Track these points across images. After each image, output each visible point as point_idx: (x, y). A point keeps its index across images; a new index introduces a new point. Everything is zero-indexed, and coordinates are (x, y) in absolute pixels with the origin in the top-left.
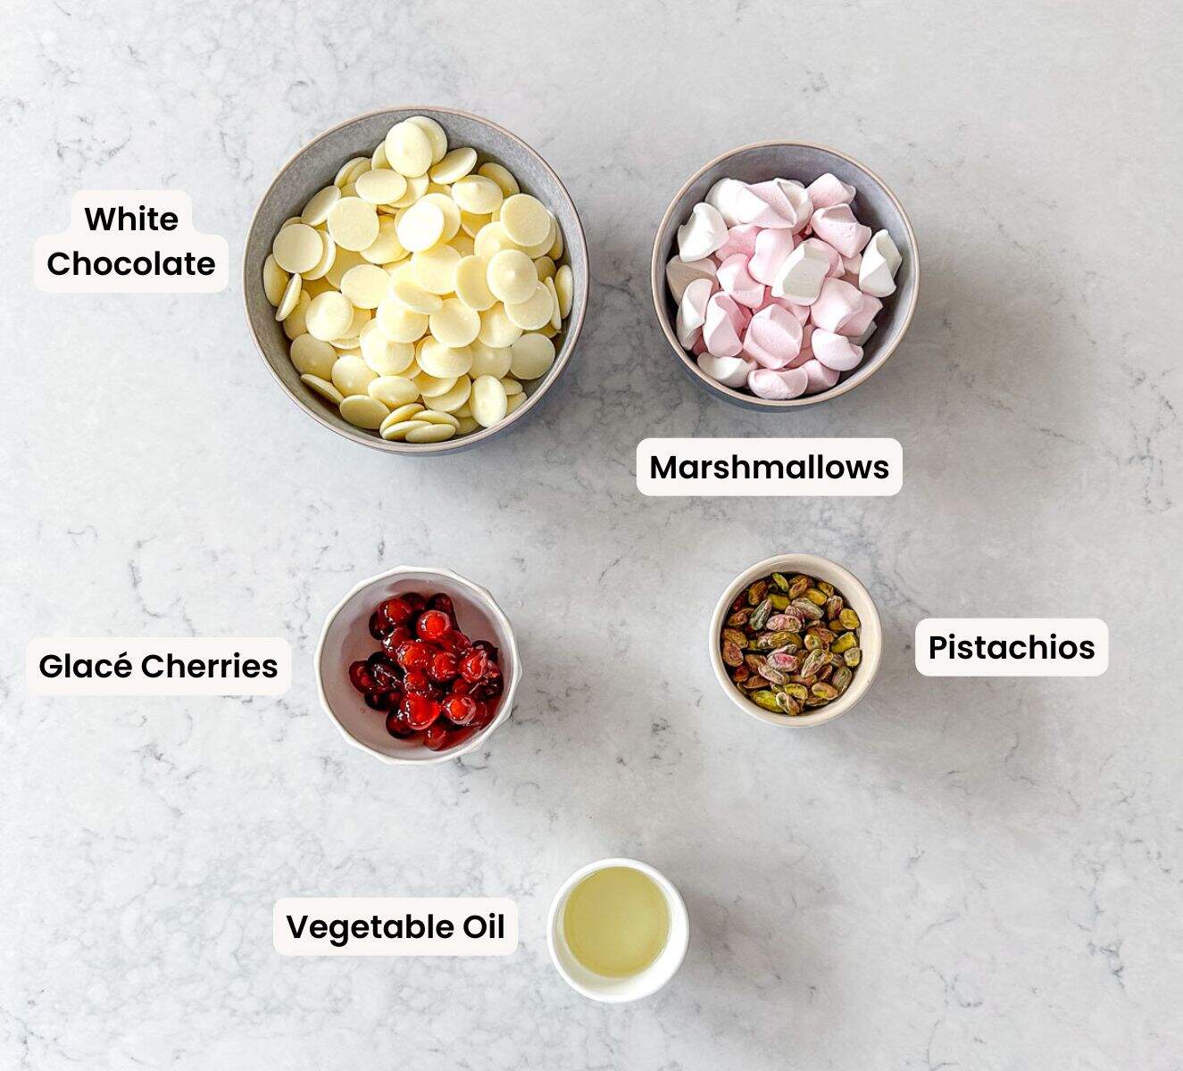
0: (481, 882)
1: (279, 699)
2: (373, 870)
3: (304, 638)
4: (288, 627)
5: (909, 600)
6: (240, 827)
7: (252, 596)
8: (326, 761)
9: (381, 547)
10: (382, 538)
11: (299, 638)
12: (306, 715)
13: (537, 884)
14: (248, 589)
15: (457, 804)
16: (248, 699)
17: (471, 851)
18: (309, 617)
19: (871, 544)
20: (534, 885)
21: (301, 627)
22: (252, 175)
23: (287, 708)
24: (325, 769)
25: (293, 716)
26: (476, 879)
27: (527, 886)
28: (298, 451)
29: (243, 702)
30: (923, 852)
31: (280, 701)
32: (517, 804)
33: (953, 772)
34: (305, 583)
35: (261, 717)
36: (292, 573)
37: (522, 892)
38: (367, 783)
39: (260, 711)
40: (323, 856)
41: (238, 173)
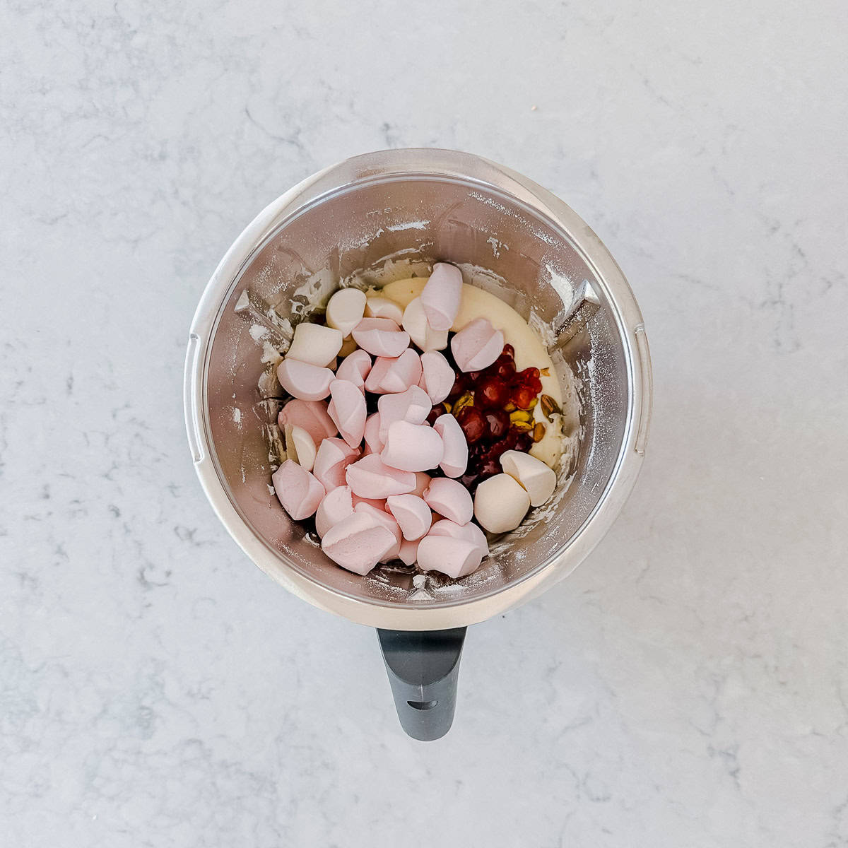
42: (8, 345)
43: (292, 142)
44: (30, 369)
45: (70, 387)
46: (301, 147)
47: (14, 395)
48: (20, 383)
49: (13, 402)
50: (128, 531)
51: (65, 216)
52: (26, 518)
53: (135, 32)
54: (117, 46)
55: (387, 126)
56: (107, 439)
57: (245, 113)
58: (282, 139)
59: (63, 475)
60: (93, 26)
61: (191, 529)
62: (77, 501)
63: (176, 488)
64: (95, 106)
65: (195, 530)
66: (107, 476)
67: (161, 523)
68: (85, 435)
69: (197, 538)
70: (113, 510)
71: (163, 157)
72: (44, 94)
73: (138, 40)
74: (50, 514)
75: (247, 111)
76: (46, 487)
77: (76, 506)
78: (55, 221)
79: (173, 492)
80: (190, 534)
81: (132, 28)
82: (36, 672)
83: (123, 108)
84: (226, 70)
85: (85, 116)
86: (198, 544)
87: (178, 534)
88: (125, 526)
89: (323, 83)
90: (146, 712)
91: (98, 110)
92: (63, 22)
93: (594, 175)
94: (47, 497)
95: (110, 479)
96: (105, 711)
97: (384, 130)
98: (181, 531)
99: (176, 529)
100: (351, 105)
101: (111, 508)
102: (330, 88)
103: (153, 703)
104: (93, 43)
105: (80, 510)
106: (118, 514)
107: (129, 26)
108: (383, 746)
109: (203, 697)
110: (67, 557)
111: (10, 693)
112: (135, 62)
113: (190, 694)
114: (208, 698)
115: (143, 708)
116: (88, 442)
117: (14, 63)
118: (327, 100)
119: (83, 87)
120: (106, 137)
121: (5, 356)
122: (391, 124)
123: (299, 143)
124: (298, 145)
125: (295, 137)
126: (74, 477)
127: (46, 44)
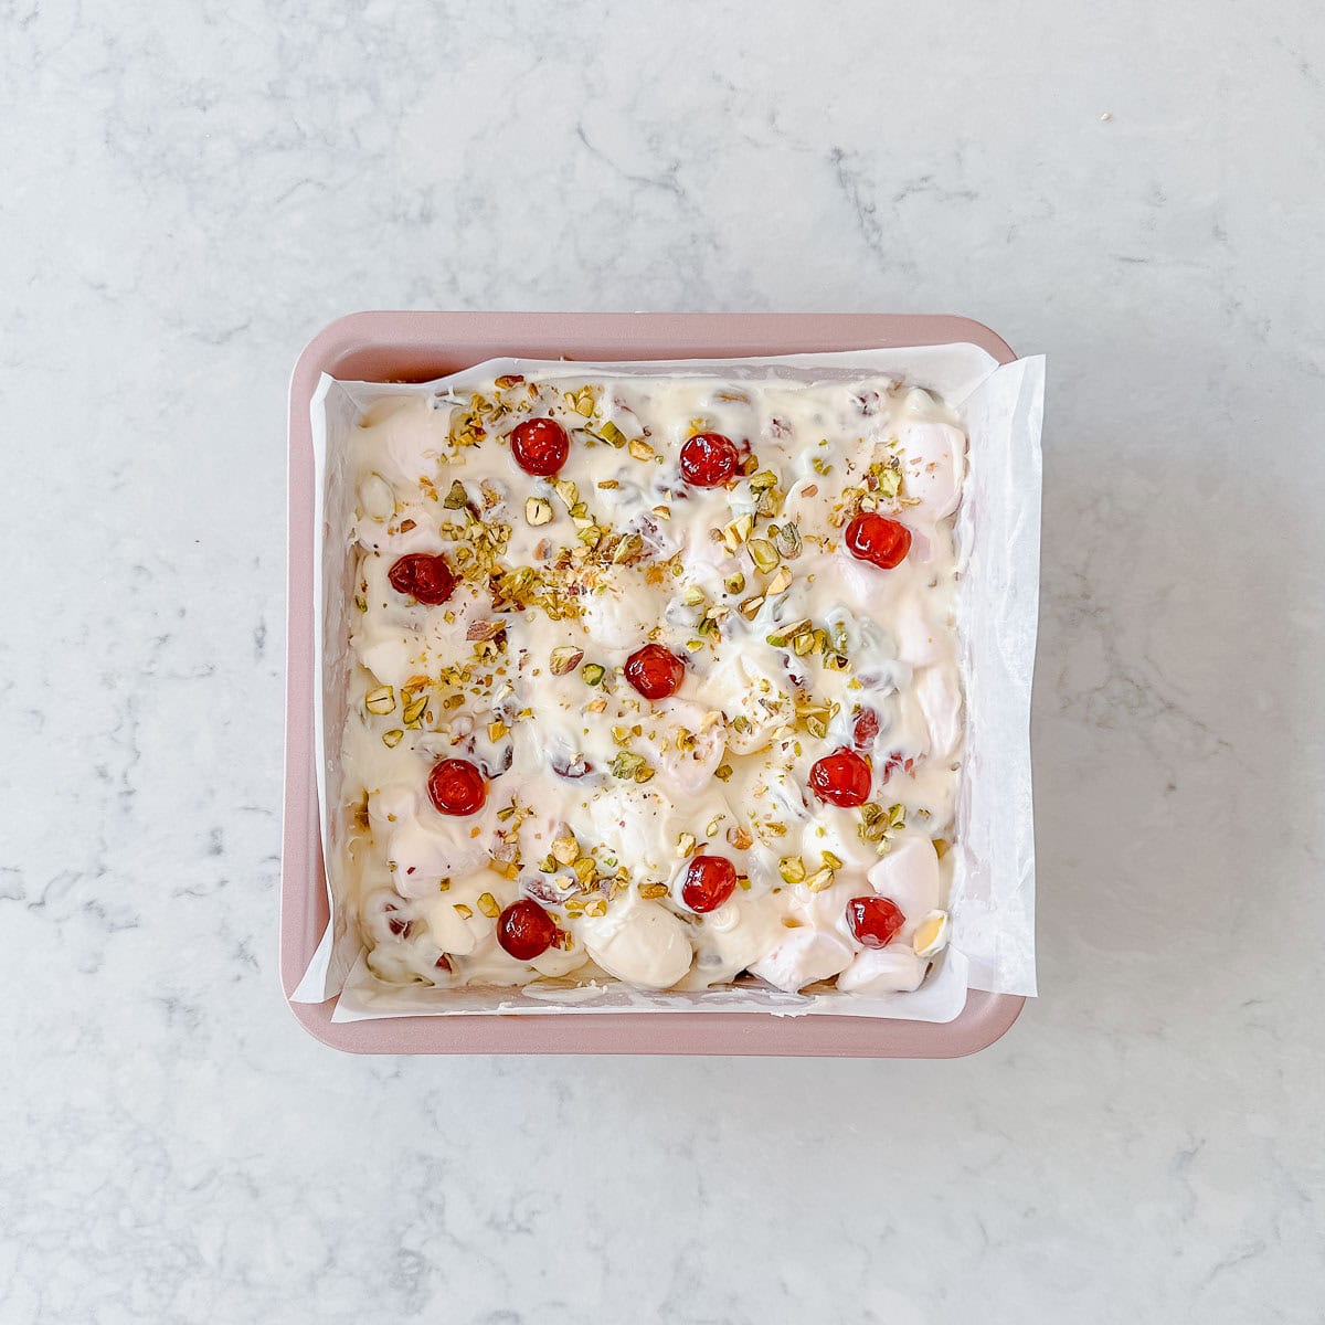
0: (441, 1211)
1: (88, 900)
2: (255, 1193)
3: (130, 793)
4: (102, 774)
5: (1170, 707)
6: (30, 1120)
7: (42, 721)
8: (171, 1005)
9: (260, 634)
10: (262, 618)
11: (121, 794)
12: (136, 926)
13: (538, 1212)
14: (34, 712)
15: (397, 1075)
16: (39, 901)
17: (423, 1158)
18: (139, 756)
19: (1101, 609)
20: (533, 1213)
21: (125, 776)
22: (36, 14)
23: (103, 916)
24: (170, 1019)
25: (112, 928)
26: (431, 1205)
27: (521, 1216)
28: (116, 474)
29: (32, 905)
30: (1203, 1141)
31: (91, 903)
32: (501, 1074)
33: (1251, 1002)
34: (129, 701)
35: (60, 932)
36: (108, 682)
37: (512, 1227)
38: (242, 1043)
39: (58, 921)
40: (169, 1169)
41: (13, 12)
42: (140, 568)
43: (666, 186)
44: (183, 612)
45: (260, 643)
46: (681, 194)
47: (152, 662)
48: (164, 639)
49: (151, 673)
51: (245, 327)
52: (177, 894)
54: (340, 21)
55: (839, 155)
57: (577, 135)
58: (645, 182)
59: (246, 809)
64: (298, 128)
71: (426, 217)
72: (205, 109)
73: (377, 10)
74: (223, 883)
75: (580, 132)
76: (214, 834)
78: (226, 337)
82: (195, 1189)
83: (352, 130)
84: (540, 59)
85: (281, 147)
89: (717, 78)
90: (410, 1260)
91: (304, 135)
93: (1218, 233)
94: (218, 850)
96: (331, 1262)
97: (832, 160)
100: (772, 118)
102: (732, 88)
103: (424, 1243)
104: (293, 17)
108: (868, 1314)
109: (519, 1229)
110: (256, 964)
111: (147, 1232)
112: (371, 48)
113: (494, 1224)
114: (528, 1231)
115: (404, 1253)
117: (147, 54)
118: (727, 110)
119: (276, 95)
120: (319, 184)
121: (134, 590)
122: (846, 149)
123: (677, 188)
124: (677, 191)
125: (671, 177)
126: (269, 813)
127: (208, 21)
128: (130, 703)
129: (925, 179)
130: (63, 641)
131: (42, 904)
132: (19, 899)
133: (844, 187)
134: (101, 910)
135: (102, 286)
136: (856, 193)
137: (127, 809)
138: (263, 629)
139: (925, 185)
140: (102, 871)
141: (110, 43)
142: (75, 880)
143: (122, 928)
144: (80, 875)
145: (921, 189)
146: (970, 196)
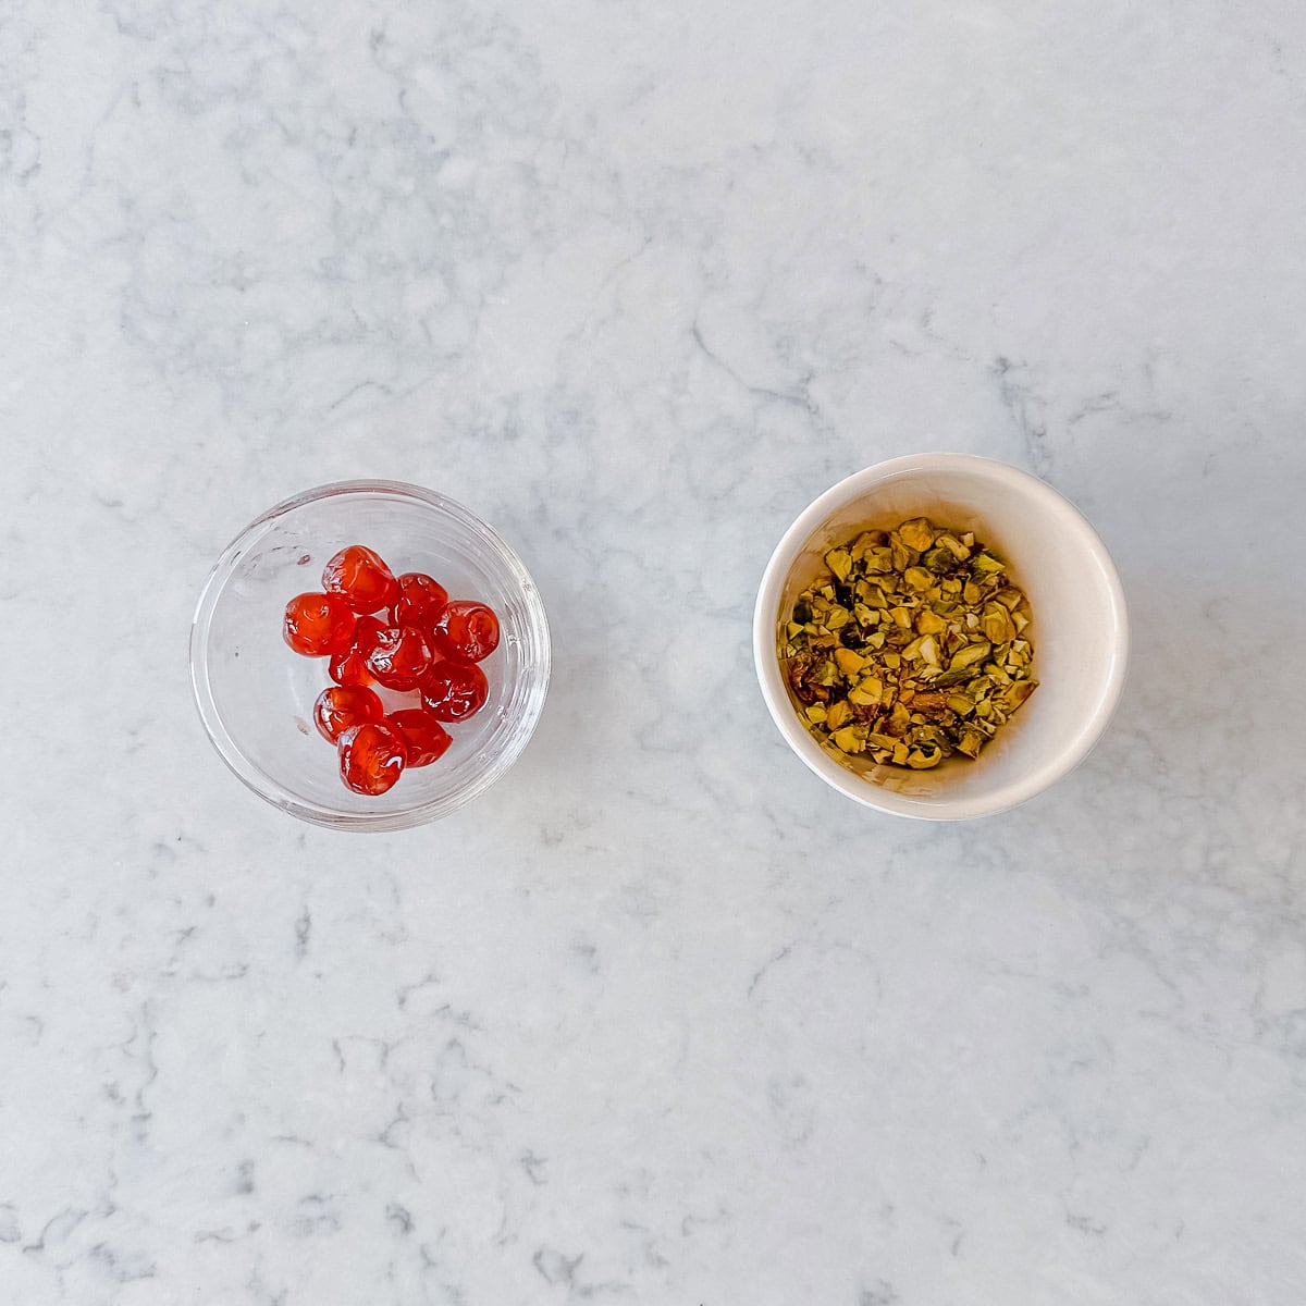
42: (160, 846)
43: (796, 401)
44: (211, 900)
45: (303, 938)
46: (814, 411)
47: (173, 960)
48: (189, 933)
49: (172, 974)
50: (430, 1264)
52: (200, 1238)
53: (446, 154)
54: (408, 185)
55: (1004, 365)
56: (386, 1054)
57: (691, 336)
58: (772, 395)
59: (282, 1138)
60: (351, 141)
61: (572, 1258)
62: (315, 1198)
63: (537, 1162)
64: (357, 318)
65: (580, 1259)
66: (383, 1138)
67: (502, 1243)
68: (336, 1047)
69: (585, 1276)
70: (395, 1216)
71: (511, 433)
73: (454, 173)
74: (254, 1227)
75: (696, 333)
76: (245, 1167)
77: (313, 1210)
79: (529, 1172)
80: (569, 1269)
81: (438, 147)
83: (423, 322)
84: (649, 240)
85: (336, 340)
86: (587, 1292)
87: (541, 1270)
88: (424, 1253)
89: (861, 269)
91: (364, 325)
92: (286, 131)
94: (248, 1188)
95: (391, 1146)
97: (996, 371)
98: (549, 1263)
99: (538, 1257)
100: (925, 319)
101: (392, 1212)
102: (879, 281)
104: (350, 178)
105: (323, 1218)
106: (407, 1226)
107: (433, 140)
112: (446, 220)
116: (343, 1062)
117: (173, 218)
118: (872, 308)
119: (330, 274)
120: (382, 387)
121: (154, 874)
122: (1013, 359)
123: (809, 402)
124: (809, 408)
125: (803, 391)
126: (308, 1144)
127: (247, 179)
128: (147, 1010)
129: (1107, 396)
130: (67, 933)
131: (40, 1247)
132: (13, 1240)
133: (1009, 405)
134: (110, 1256)
135: (117, 504)
136: (1023, 412)
137: (141, 1137)
138: (307, 920)
139: (1106, 403)
140: (112, 1210)
141: (128, 205)
142: (79, 1220)
143: (133, 1278)
144: (86, 1214)
145: (1102, 409)
146: (1161, 417)
